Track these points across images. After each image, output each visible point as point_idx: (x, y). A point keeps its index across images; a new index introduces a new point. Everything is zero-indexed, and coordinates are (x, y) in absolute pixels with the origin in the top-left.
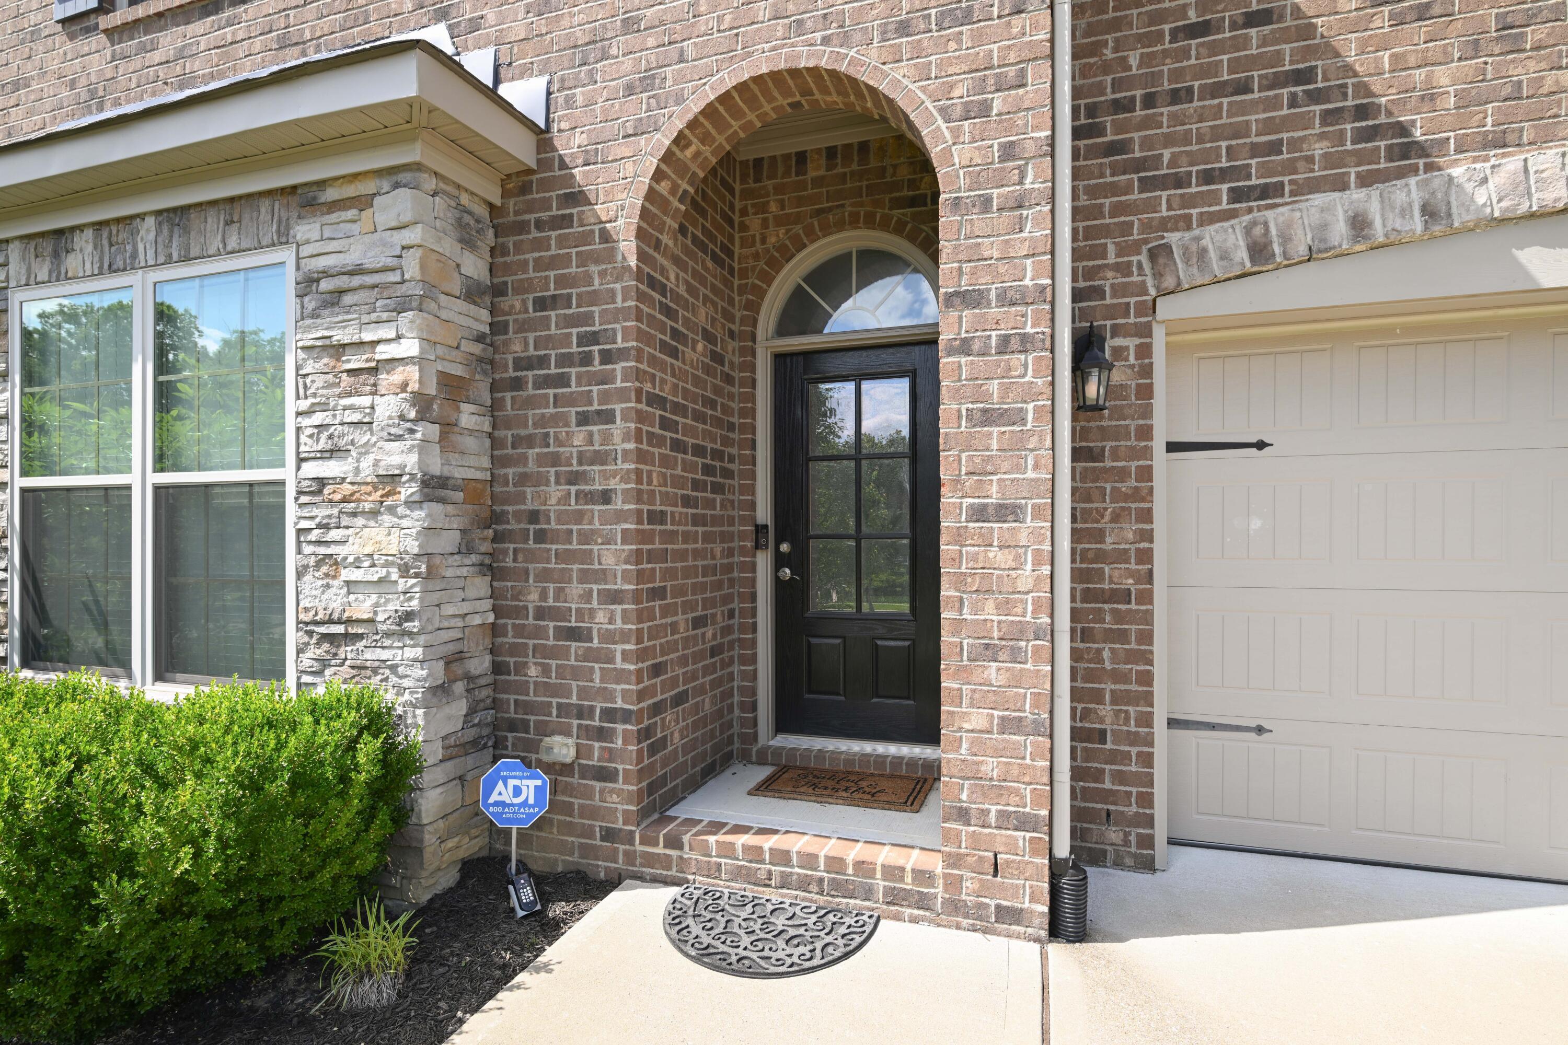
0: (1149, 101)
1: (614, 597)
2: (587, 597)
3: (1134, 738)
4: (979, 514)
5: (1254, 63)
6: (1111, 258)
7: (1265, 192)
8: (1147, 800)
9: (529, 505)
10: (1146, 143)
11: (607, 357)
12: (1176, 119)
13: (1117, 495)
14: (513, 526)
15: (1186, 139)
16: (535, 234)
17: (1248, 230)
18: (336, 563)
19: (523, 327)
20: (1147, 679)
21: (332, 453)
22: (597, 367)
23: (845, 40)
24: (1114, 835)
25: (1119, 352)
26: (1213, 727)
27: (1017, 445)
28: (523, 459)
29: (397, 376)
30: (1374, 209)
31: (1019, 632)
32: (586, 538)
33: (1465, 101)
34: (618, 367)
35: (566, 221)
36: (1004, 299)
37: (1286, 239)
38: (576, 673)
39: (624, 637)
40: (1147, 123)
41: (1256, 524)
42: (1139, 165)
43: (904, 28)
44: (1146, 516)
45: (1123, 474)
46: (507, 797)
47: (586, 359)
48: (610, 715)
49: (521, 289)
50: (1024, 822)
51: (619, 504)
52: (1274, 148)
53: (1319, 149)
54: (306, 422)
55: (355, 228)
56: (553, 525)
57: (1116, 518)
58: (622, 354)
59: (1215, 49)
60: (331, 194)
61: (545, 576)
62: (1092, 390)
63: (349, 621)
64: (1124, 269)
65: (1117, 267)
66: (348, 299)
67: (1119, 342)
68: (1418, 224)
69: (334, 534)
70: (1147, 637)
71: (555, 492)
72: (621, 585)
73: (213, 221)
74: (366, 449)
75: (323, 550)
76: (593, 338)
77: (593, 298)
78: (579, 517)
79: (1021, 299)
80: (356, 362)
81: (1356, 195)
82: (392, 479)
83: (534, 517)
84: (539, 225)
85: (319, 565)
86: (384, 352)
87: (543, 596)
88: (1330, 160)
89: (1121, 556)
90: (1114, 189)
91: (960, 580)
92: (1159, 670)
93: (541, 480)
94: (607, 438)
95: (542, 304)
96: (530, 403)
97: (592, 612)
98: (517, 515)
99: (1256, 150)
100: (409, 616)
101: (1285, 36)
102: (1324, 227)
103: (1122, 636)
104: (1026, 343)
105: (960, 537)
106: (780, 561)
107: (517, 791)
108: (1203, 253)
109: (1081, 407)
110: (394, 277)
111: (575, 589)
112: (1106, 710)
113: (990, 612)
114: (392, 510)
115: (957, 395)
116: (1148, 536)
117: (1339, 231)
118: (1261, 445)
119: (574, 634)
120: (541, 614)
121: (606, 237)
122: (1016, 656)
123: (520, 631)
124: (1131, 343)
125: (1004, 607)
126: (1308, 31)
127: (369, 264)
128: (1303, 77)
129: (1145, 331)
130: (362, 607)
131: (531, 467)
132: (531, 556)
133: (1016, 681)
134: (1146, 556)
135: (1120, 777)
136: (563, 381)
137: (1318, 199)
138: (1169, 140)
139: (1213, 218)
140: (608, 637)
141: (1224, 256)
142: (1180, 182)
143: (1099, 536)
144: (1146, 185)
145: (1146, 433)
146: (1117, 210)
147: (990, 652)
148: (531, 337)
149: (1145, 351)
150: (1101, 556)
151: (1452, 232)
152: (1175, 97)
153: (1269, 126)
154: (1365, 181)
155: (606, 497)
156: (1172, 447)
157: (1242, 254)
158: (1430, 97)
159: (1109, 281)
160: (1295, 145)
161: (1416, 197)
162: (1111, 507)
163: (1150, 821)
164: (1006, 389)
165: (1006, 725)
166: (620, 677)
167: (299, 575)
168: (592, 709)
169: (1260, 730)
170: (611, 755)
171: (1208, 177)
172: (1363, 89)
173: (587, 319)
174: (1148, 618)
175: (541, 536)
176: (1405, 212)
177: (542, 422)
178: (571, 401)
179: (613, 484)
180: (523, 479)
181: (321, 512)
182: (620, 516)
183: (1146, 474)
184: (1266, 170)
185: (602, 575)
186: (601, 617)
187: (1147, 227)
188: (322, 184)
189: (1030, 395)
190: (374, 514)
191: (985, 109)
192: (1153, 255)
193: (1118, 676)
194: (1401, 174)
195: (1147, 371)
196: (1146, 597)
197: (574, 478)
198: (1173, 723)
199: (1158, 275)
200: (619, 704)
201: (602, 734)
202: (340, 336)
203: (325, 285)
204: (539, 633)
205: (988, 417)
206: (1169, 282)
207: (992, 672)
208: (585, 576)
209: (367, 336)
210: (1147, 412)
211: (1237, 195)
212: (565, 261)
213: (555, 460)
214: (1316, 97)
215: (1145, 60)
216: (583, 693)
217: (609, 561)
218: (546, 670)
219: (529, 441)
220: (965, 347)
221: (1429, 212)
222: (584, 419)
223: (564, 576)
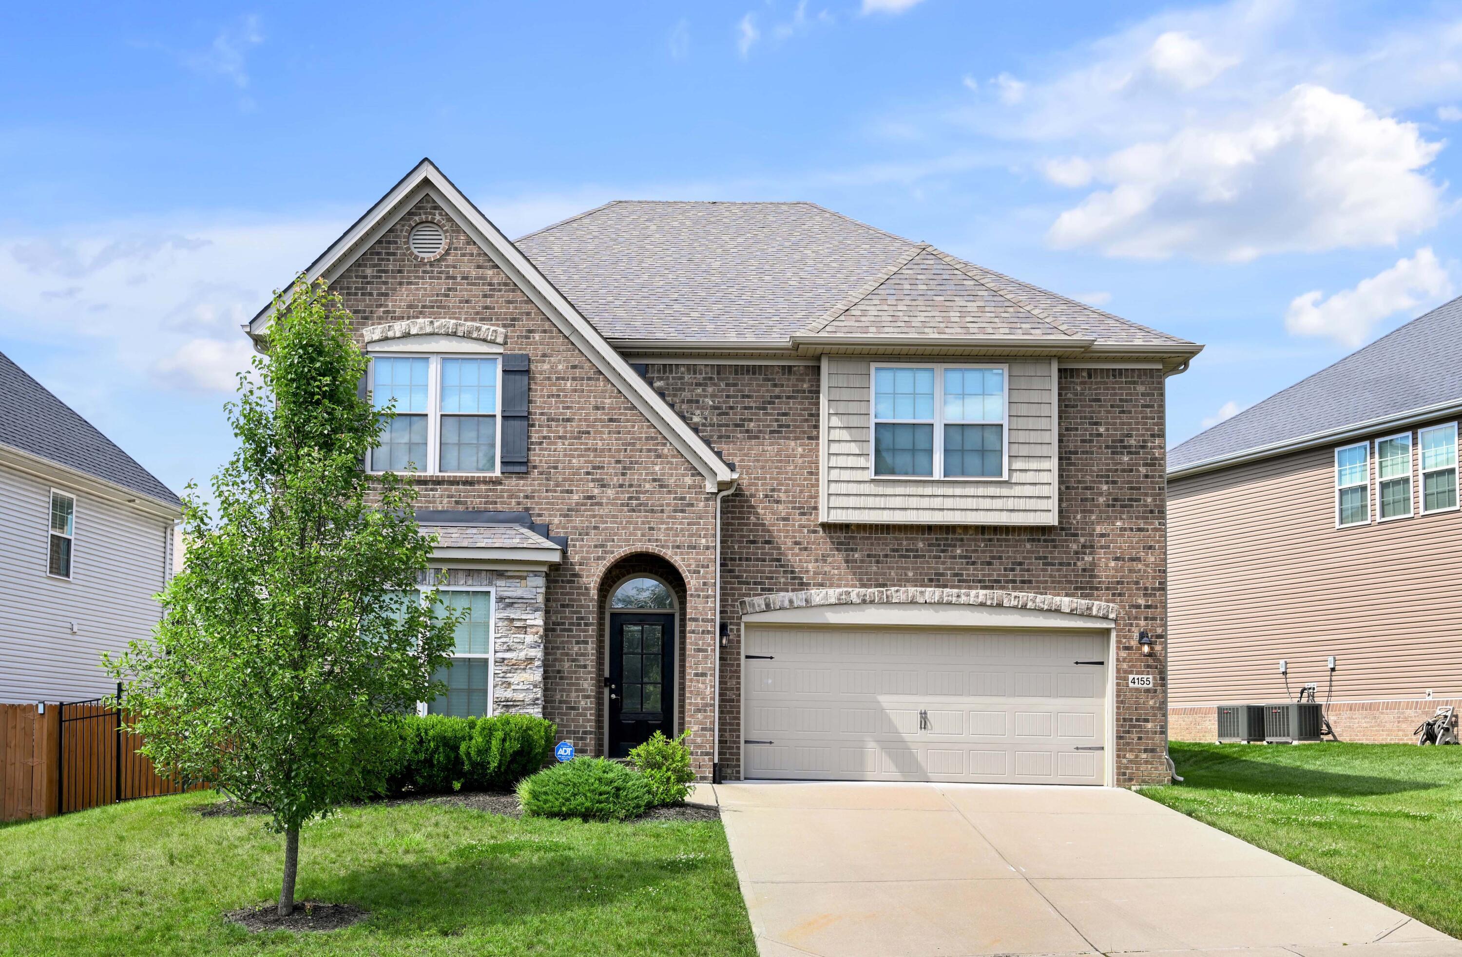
0: (740, 559)
1: (588, 697)
2: (578, 697)
3: (735, 742)
4: (696, 675)
5: (766, 554)
6: (730, 603)
7: (770, 590)
8: (738, 760)
9: (557, 668)
10: (739, 571)
11: (586, 625)
12: (747, 566)
13: (731, 671)
14: (551, 674)
15: (750, 572)
16: (561, 584)
17: (765, 600)
18: (509, 684)
19: (556, 612)
20: (738, 724)
21: (509, 650)
22: (583, 627)
23: (663, 547)
24: (729, 771)
25: (731, 630)
26: (758, 742)
27: (706, 657)
28: (555, 654)
29: (534, 630)
30: (794, 599)
31: (706, 705)
32: (577, 679)
33: (815, 573)
34: (590, 628)
35: (573, 582)
36: (703, 620)
37: (774, 604)
38: (573, 720)
39: (591, 709)
40: (740, 565)
41: (770, 681)
42: (737, 577)
43: (678, 547)
44: (739, 677)
45: (733, 665)
46: (563, 753)
47: (579, 625)
48: (585, 733)
49: (555, 600)
50: (707, 754)
51: (589, 669)
52: (772, 578)
53: (782, 580)
54: (498, 640)
55: (519, 585)
56: (566, 674)
57: (730, 678)
58: (592, 624)
59: (757, 548)
60: (509, 574)
61: (562, 690)
62: (724, 641)
63: (515, 701)
64: (733, 606)
65: (731, 605)
66: (516, 605)
67: (732, 627)
68: (804, 604)
69: (509, 675)
70: (739, 713)
71: (567, 665)
72: (589, 693)
73: (461, 574)
74: (521, 650)
75: (504, 680)
76: (582, 618)
77: (582, 606)
78: (575, 672)
79: (707, 621)
80: (518, 624)
81: (790, 594)
82: (531, 660)
83: (559, 672)
84: (563, 581)
85: (502, 685)
86: (529, 622)
87: (562, 696)
88: (785, 584)
89: (732, 689)
90: (730, 583)
91: (691, 692)
92: (742, 722)
93: (562, 660)
94: (586, 649)
95: (563, 606)
96: (558, 636)
97: (579, 702)
98: (553, 671)
99: (767, 578)
100: (537, 699)
101: (774, 548)
102: (783, 601)
103: (732, 712)
104: (708, 632)
105: (691, 680)
106: (611, 692)
107: (565, 751)
108: (754, 604)
109: (721, 646)
110: (533, 601)
111: (573, 694)
112: (727, 734)
113: (699, 701)
114: (530, 668)
115: (691, 644)
116: (739, 683)
117: (786, 604)
118: (771, 658)
119: (573, 708)
120: (560, 702)
121: (587, 589)
122: (705, 711)
123: (553, 708)
124: (735, 628)
125: (702, 699)
126: (779, 548)
127: (525, 596)
128: (779, 560)
129: (739, 624)
130: (520, 696)
131: (558, 656)
132: (557, 684)
133: (705, 717)
134: (739, 689)
135: (731, 754)
136: (571, 630)
137: (782, 594)
138: (745, 571)
139: (755, 595)
140: (585, 709)
141: (759, 606)
142: (748, 583)
143: (726, 683)
144: (739, 583)
145: (739, 654)
146: (732, 589)
147: (699, 711)
148: (559, 616)
149: (739, 630)
150: (726, 689)
151: (812, 607)
152: (747, 559)
153: (770, 572)
154: (793, 590)
155: (585, 667)
156: (747, 657)
157: (763, 607)
158: (807, 572)
159: (729, 609)
160: (777, 578)
161: (804, 597)
162: (729, 674)
163: (739, 766)
164: (703, 644)
165: (703, 729)
166: (589, 721)
167: (494, 687)
168: (579, 731)
169: (771, 743)
170: (586, 745)
171: (755, 583)
172: (792, 566)
173: (580, 612)
174: (739, 707)
175: (561, 678)
176: (801, 600)
177: (563, 642)
178: (573, 637)
179: (587, 663)
180: (555, 660)
181: (505, 668)
182: (590, 672)
183: (739, 665)
184: (770, 584)
185: (583, 690)
186: (583, 703)
187: (739, 595)
188: (507, 571)
189: (709, 645)
190: (525, 669)
191: (699, 572)
192: (741, 603)
193: (731, 724)
194: (801, 590)
195: (739, 636)
196: (739, 701)
197: (574, 660)
198: (746, 742)
199: (742, 609)
200: (589, 729)
201: (582, 739)
202: (512, 616)
203: (507, 601)
204: (560, 708)
205: (699, 650)
206: (745, 612)
207: (700, 716)
208: (577, 691)
209: (524, 617)
210: (739, 648)
211: (763, 589)
212: (573, 594)
213: (567, 654)
214: (782, 566)
215: (739, 548)
216: (575, 726)
217: (586, 686)
218: (562, 720)
219: (558, 648)
220: (693, 632)
221: (806, 601)
222: (578, 643)
223: (570, 691)
